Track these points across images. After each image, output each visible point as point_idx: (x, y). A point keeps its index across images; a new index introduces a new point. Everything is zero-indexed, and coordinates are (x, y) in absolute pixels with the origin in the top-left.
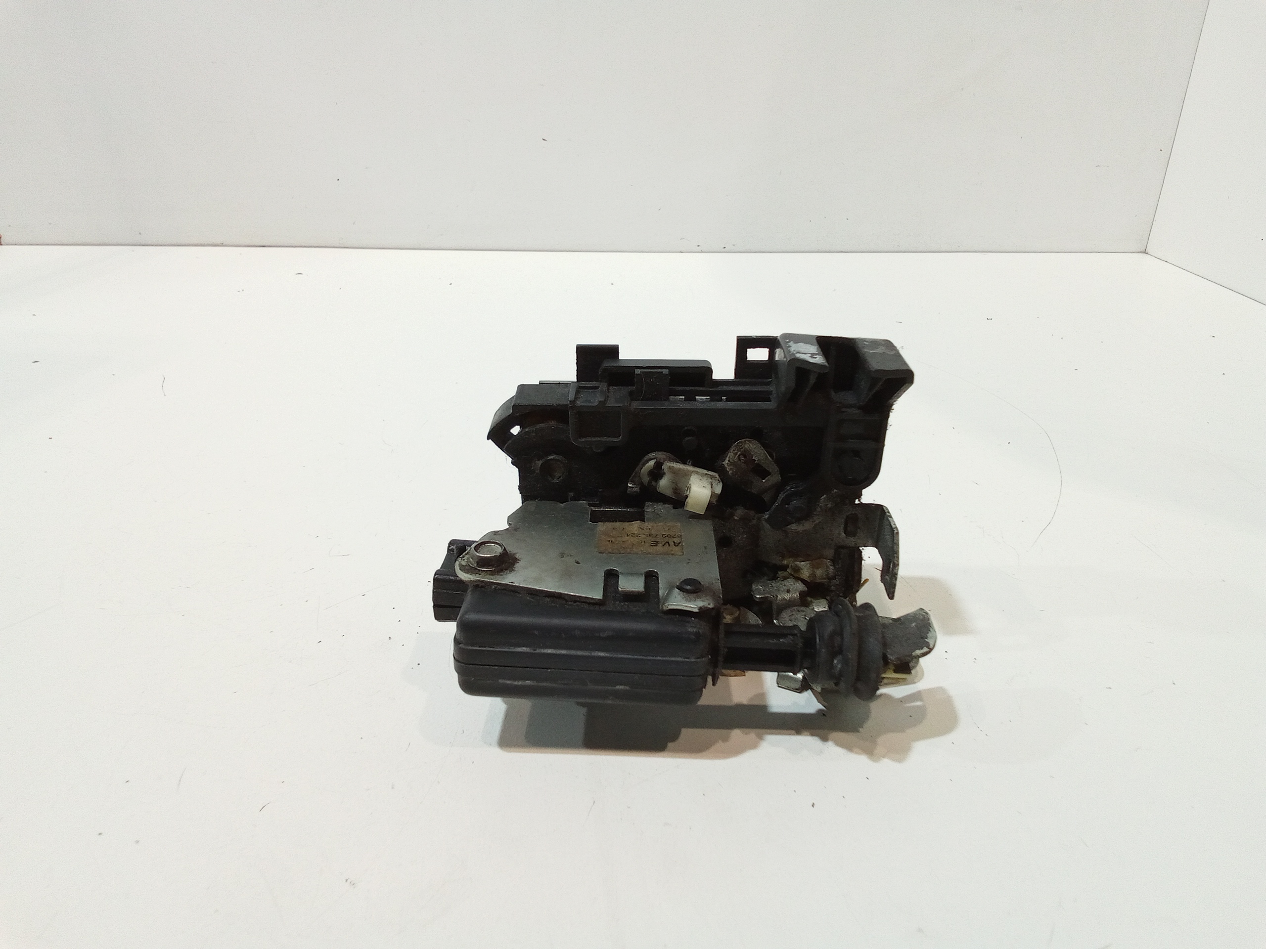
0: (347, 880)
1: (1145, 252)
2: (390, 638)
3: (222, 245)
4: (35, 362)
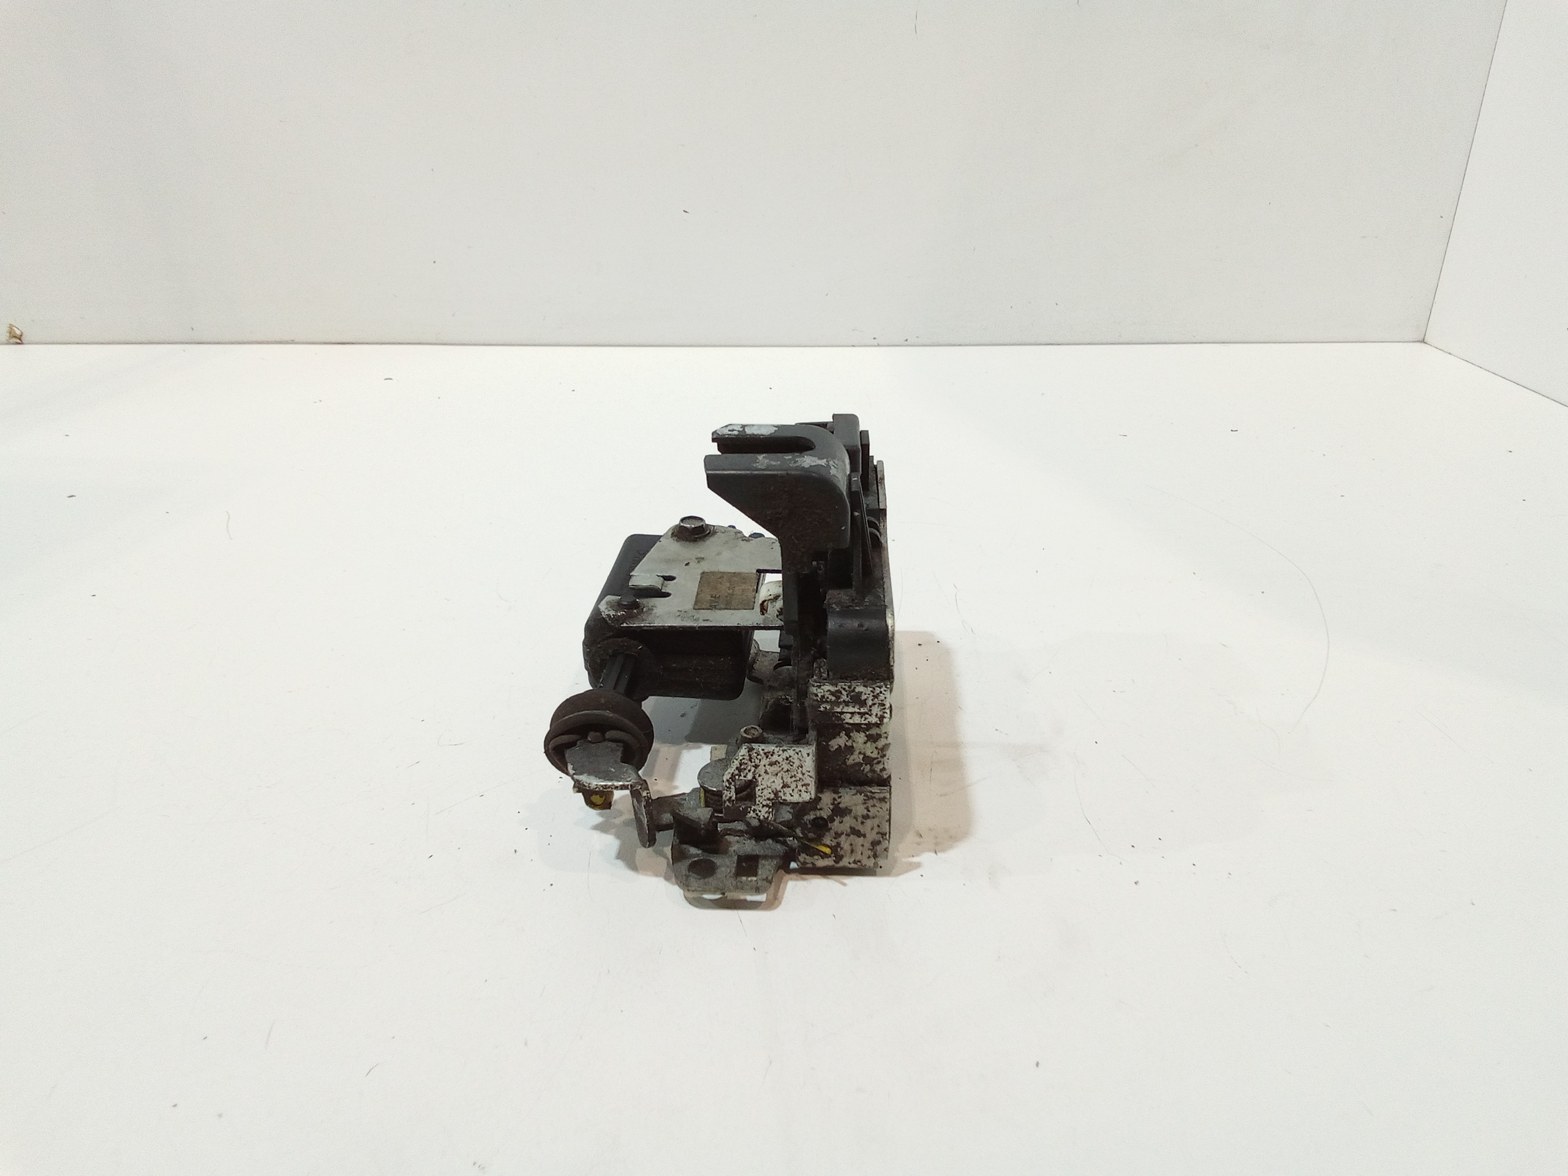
0: (474, 1164)
1: (1423, 341)
2: (515, 851)
3: (293, 342)
4: (72, 496)
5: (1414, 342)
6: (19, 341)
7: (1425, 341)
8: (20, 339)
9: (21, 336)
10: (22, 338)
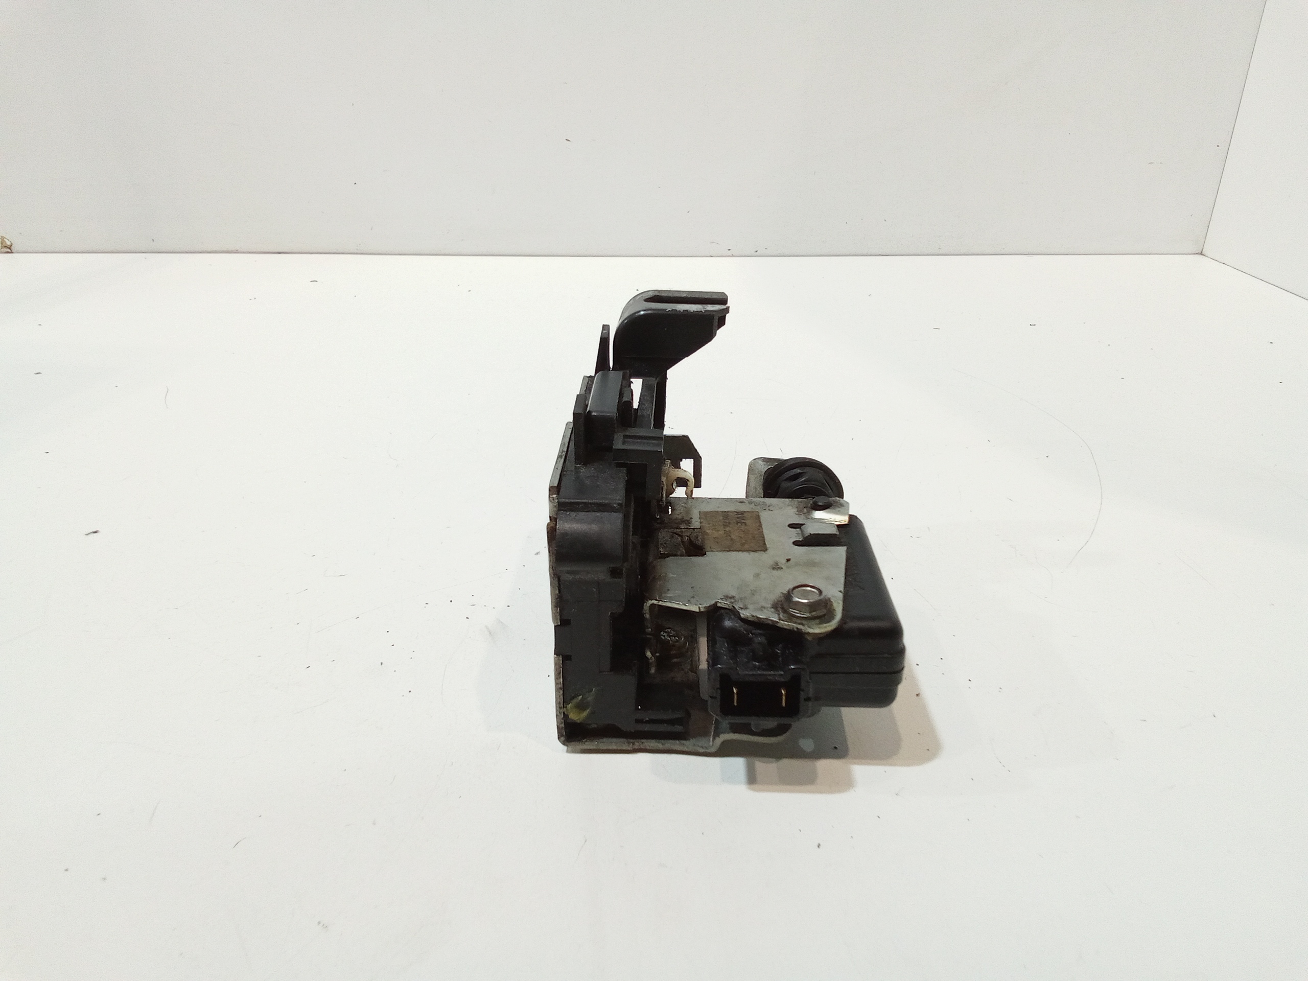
0: (319, 923)
1: (1201, 254)
2: (381, 663)
3: (237, 252)
4: (38, 373)
5: (1194, 254)
6: (9, 251)
7: (1203, 253)
8: (10, 249)
9: (11, 246)
10: (12, 248)
